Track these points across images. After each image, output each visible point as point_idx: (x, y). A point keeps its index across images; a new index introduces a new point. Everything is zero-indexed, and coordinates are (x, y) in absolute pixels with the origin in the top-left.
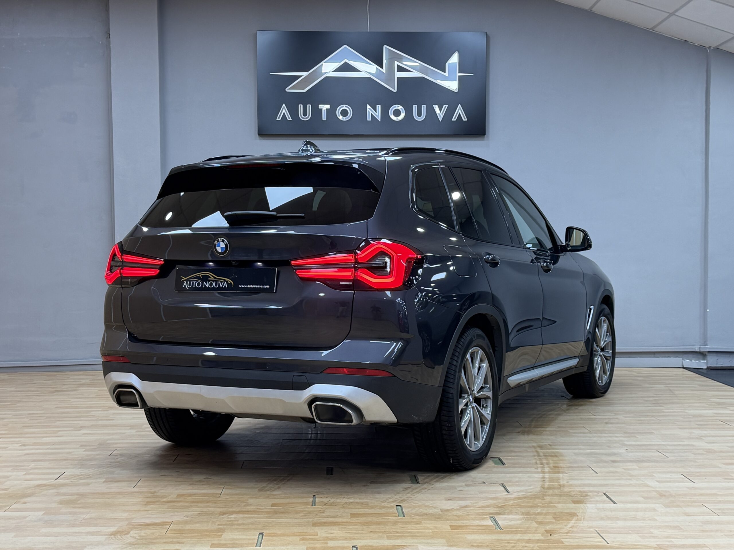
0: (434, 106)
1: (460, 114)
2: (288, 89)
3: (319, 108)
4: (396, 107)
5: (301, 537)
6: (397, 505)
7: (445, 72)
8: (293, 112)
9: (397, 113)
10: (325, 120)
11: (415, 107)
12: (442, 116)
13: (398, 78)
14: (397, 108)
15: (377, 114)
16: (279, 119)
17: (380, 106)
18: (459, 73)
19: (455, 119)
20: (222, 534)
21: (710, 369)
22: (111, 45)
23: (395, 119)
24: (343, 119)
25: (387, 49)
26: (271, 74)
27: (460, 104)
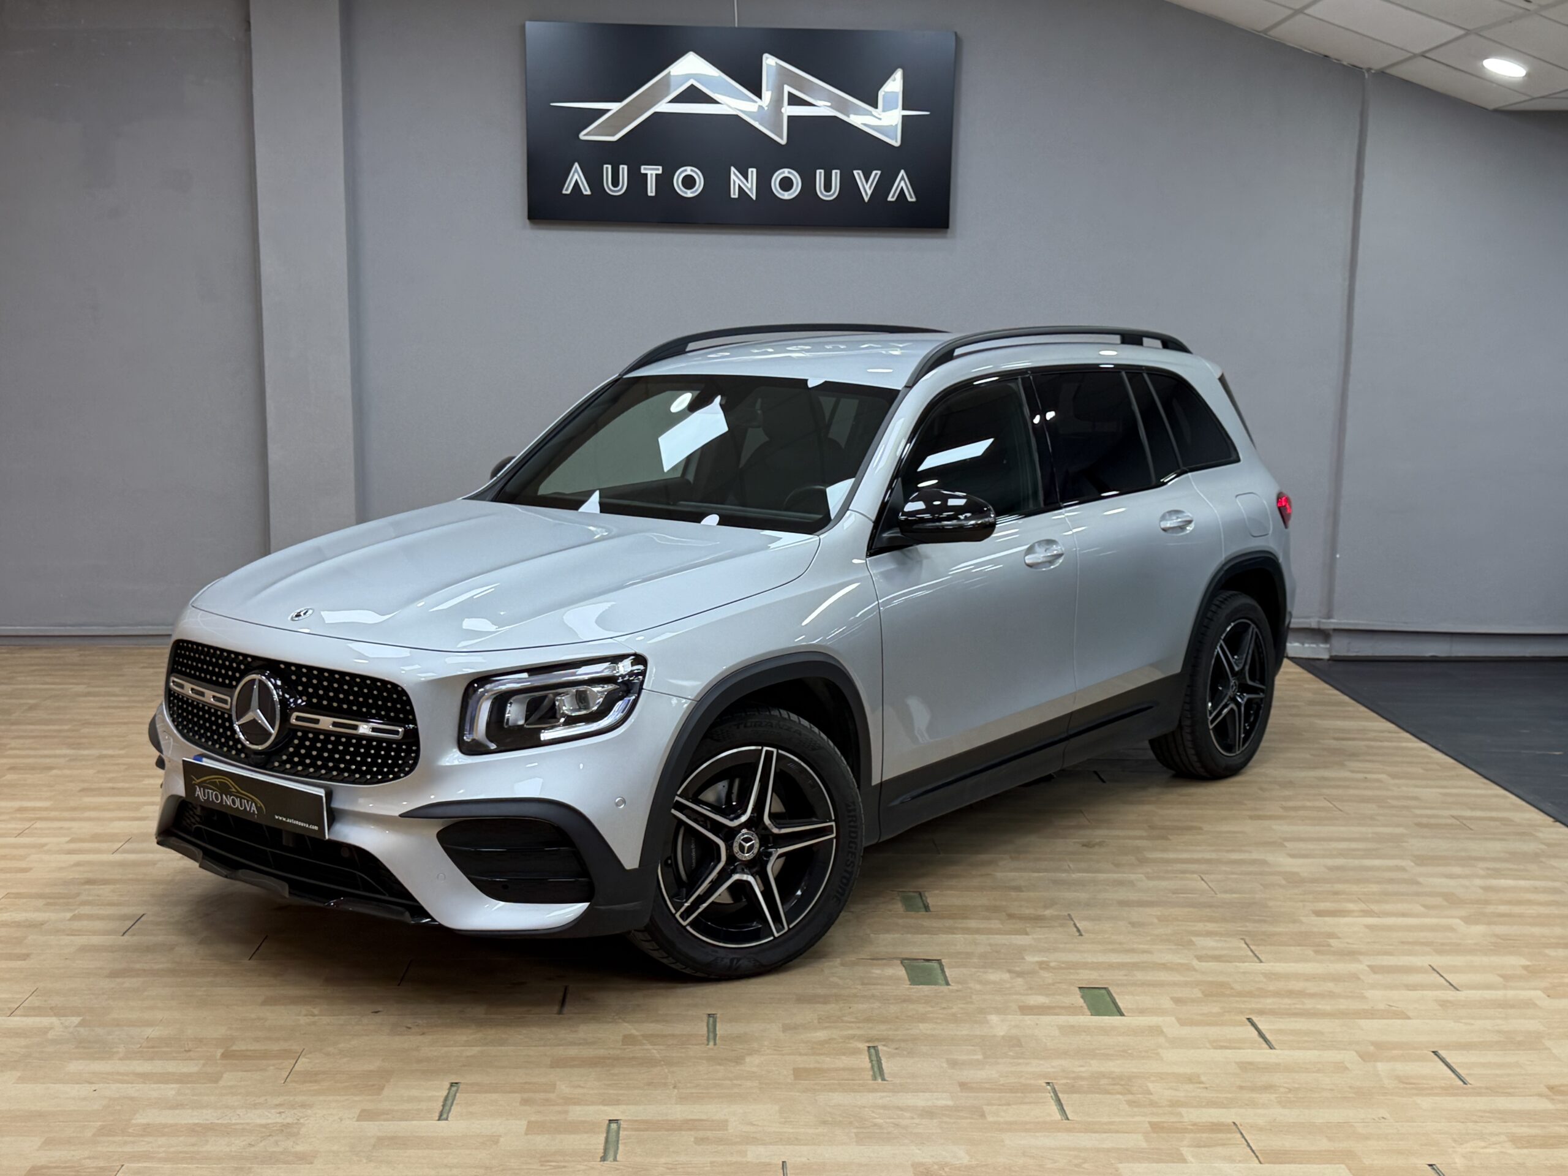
0: (855, 172)
1: (902, 188)
2: (586, 135)
4: (784, 172)
5: (526, 1096)
6: (709, 1015)
7: (875, 106)
8: (595, 180)
9: (786, 184)
10: (653, 194)
11: (820, 174)
12: (869, 192)
13: (788, 116)
15: (749, 185)
16: (567, 190)
17: (754, 170)
18: (904, 109)
21: (1335, 660)
22: (253, 45)
23: (783, 195)
24: (686, 193)
25: (770, 62)
26: (552, 104)
27: (903, 169)
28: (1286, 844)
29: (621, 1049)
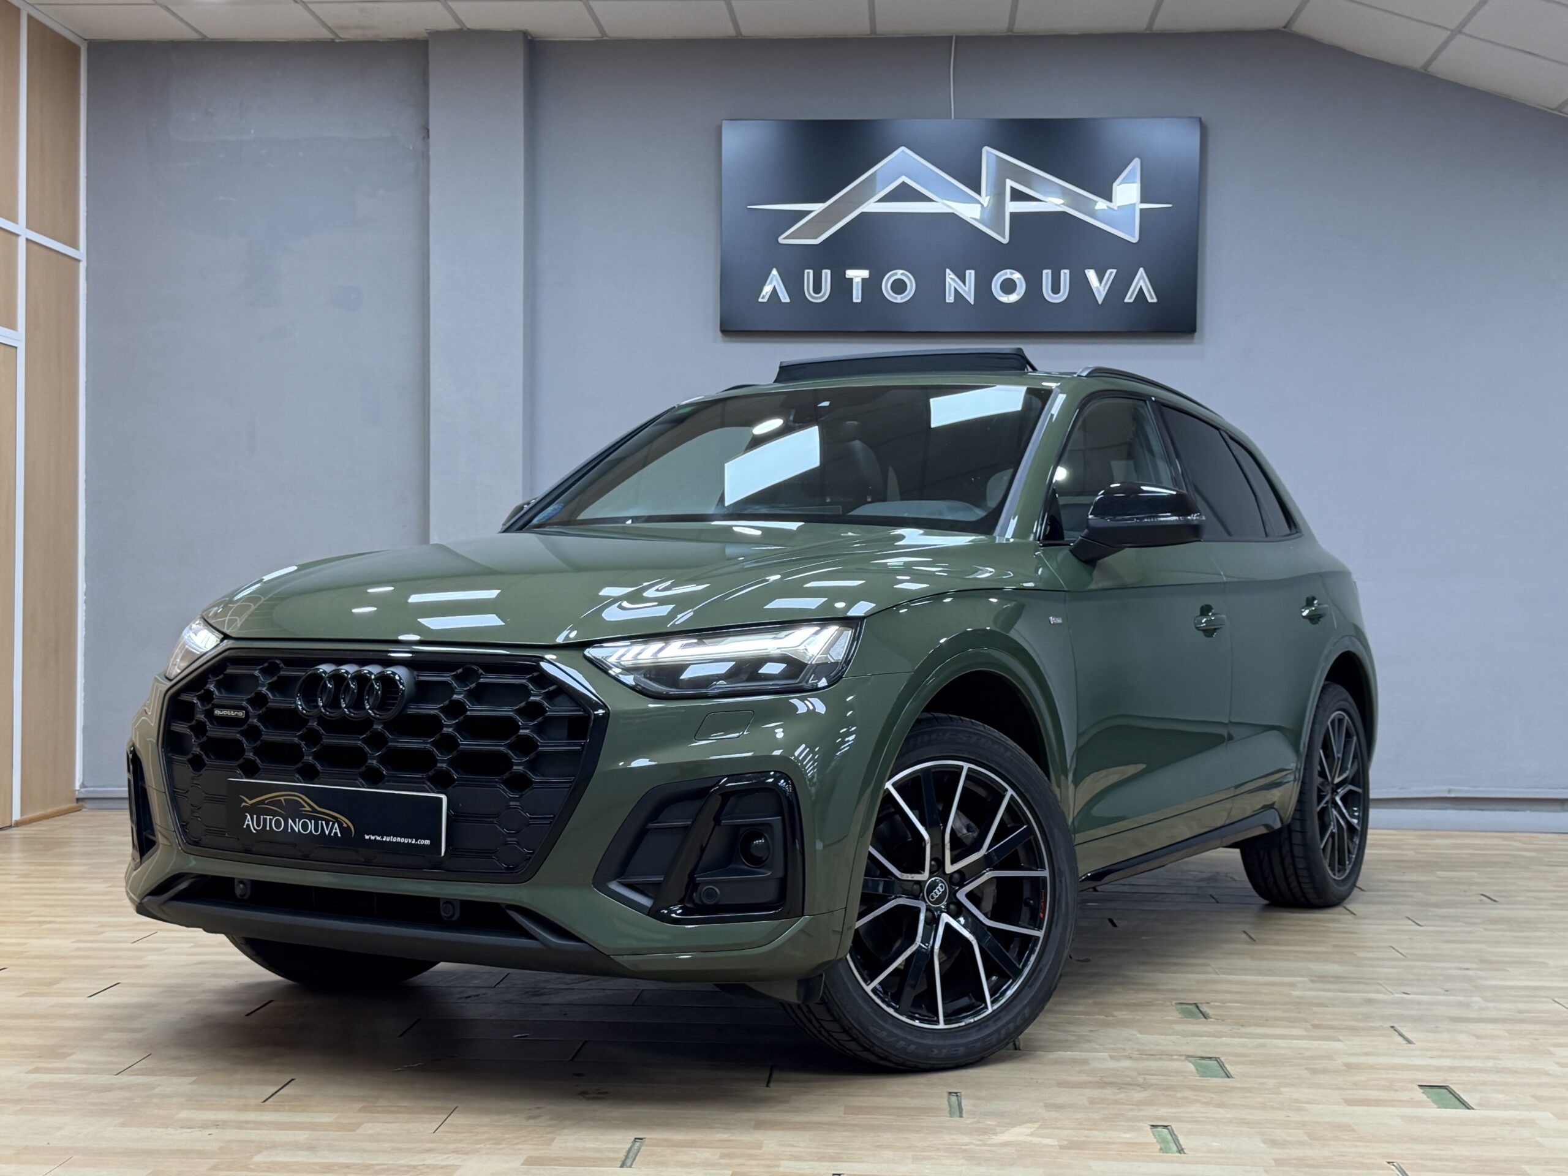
0: (1086, 271)
1: (1141, 288)
2: (784, 238)
3: (847, 277)
4: (1006, 274)
5: (725, 1151)
6: (950, 1093)
7: (1110, 200)
8: (793, 283)
9: (1009, 286)
10: (859, 301)
11: (1047, 274)
12: (1104, 294)
13: (1011, 214)
14: (1008, 276)
15: (966, 289)
16: (764, 298)
17: (973, 272)
18: (1143, 200)
19: (1130, 298)
20: (555, 1138)
22: (431, 153)
23: (1005, 298)
24: (896, 298)
25: (990, 156)
26: (749, 207)
27: (1141, 267)
29: (840, 1117)
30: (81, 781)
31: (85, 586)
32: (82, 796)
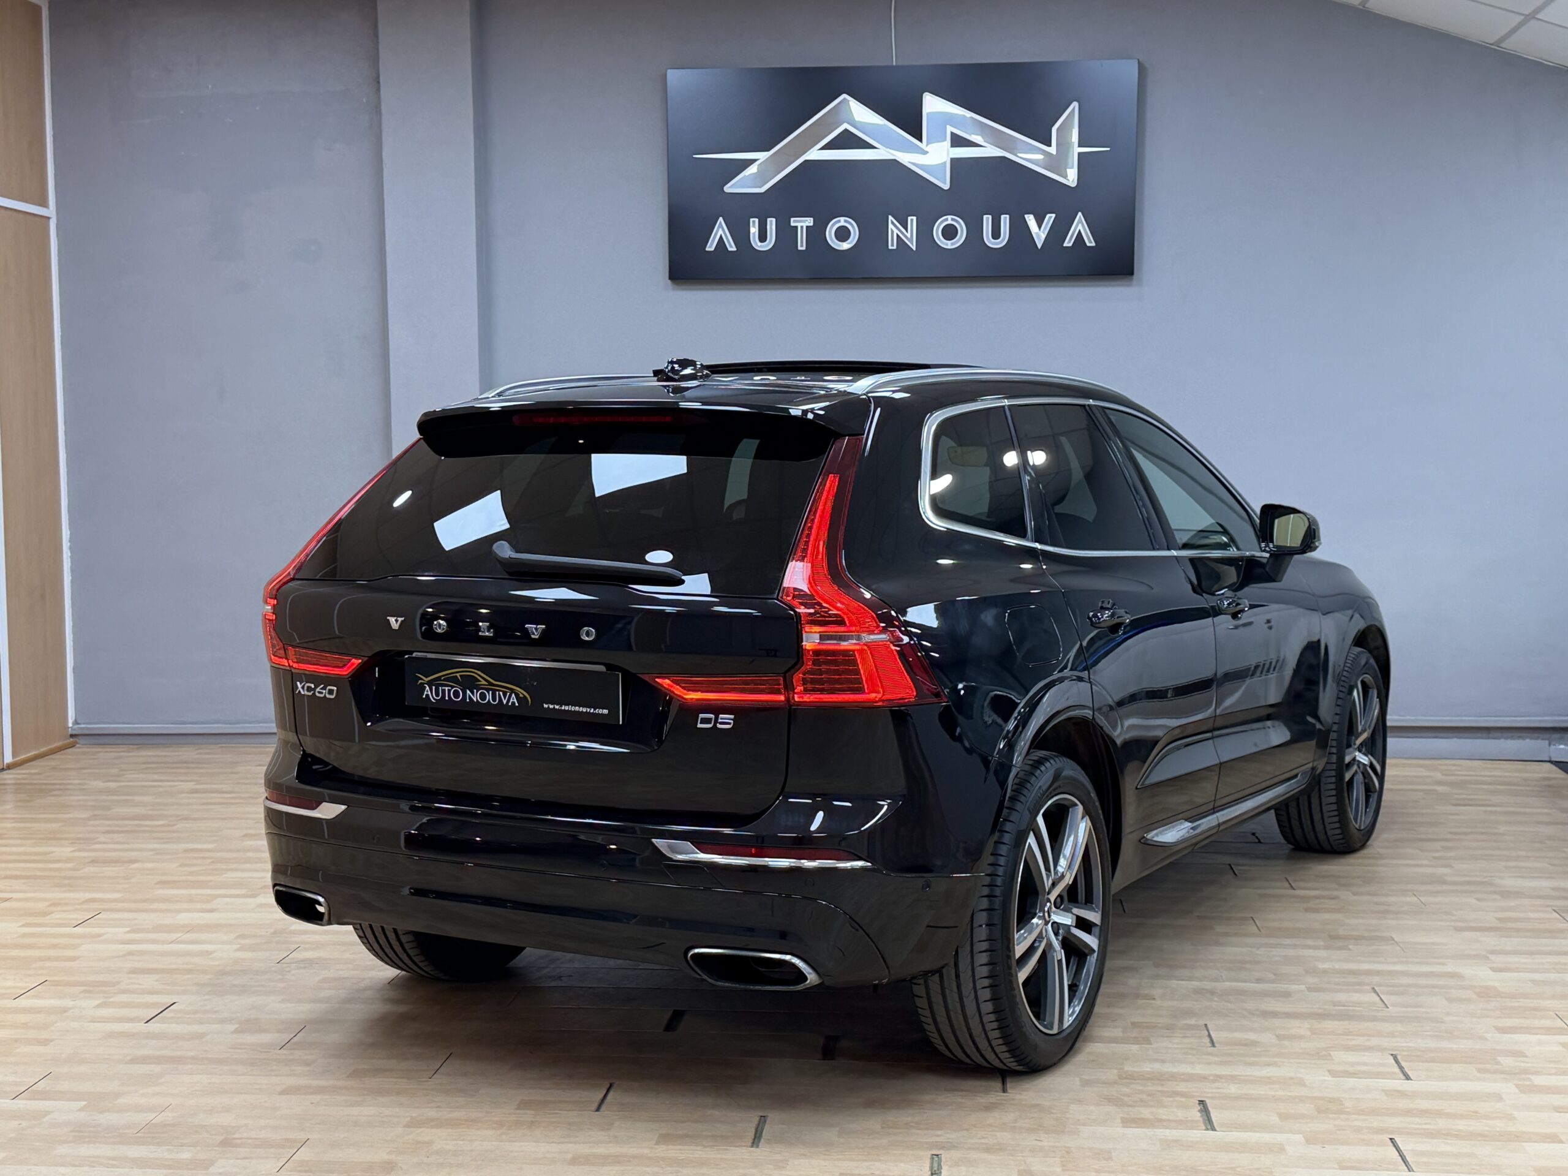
0: (1026, 216)
1: (1080, 231)
4: (947, 220)
7: (1049, 145)
8: (740, 233)
9: (950, 232)
10: (804, 248)
11: (987, 220)
12: (1043, 236)
13: (951, 159)
15: (909, 235)
16: (711, 247)
17: (915, 218)
18: (1079, 146)
22: (383, 107)
23: (947, 245)
24: (840, 246)
25: (931, 102)
26: (694, 156)
27: (1080, 211)
28: (1490, 956)
30: (74, 718)
31: (69, 533)
32: (74, 732)
